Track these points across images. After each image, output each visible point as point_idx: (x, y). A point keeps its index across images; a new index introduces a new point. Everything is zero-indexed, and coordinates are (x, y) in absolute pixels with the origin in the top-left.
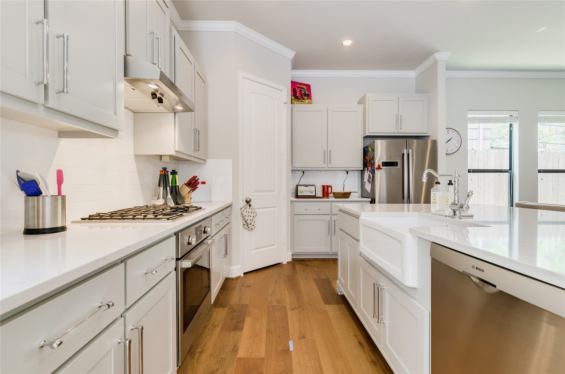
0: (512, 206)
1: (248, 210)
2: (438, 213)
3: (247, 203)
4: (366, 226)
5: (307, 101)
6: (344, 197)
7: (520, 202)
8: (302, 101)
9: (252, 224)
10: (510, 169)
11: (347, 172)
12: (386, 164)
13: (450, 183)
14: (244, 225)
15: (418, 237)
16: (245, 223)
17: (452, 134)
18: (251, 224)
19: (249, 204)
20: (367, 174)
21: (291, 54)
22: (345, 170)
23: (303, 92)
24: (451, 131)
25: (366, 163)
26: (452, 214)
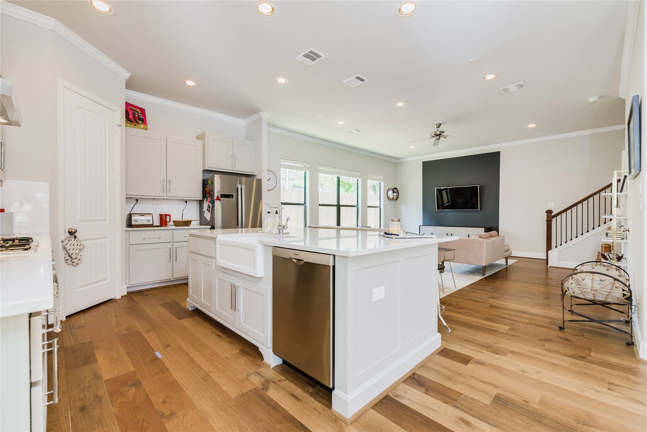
0: (306, 227)
1: (73, 242)
2: (270, 232)
3: (70, 235)
4: (223, 245)
5: (142, 126)
6: (185, 225)
7: (310, 225)
8: (136, 125)
9: (78, 259)
10: (305, 203)
11: (186, 202)
12: (223, 196)
13: (277, 213)
14: (67, 260)
15: (264, 245)
16: (67, 257)
17: (271, 175)
18: (76, 258)
19: (74, 236)
20: (206, 204)
21: (127, 75)
22: (183, 200)
23: (137, 116)
24: (270, 173)
25: (205, 194)
26: (278, 232)
